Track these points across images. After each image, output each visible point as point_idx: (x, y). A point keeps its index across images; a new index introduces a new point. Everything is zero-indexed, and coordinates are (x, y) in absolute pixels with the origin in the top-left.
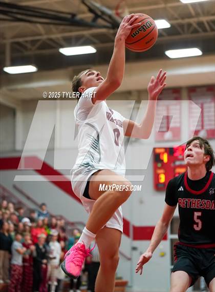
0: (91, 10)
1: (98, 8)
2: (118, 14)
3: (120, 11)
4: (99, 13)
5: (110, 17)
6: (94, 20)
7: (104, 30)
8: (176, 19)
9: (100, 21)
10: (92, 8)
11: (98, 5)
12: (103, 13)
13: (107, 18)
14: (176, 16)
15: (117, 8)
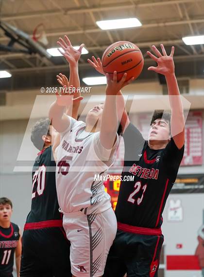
0: (7, 34)
1: (15, 32)
2: (35, 39)
3: (37, 36)
4: (16, 38)
5: (27, 41)
6: (11, 44)
7: (20, 55)
8: (95, 46)
9: (17, 46)
10: (9, 31)
11: (15, 29)
12: (20, 37)
13: (24, 43)
14: (94, 42)
15: (34, 33)
